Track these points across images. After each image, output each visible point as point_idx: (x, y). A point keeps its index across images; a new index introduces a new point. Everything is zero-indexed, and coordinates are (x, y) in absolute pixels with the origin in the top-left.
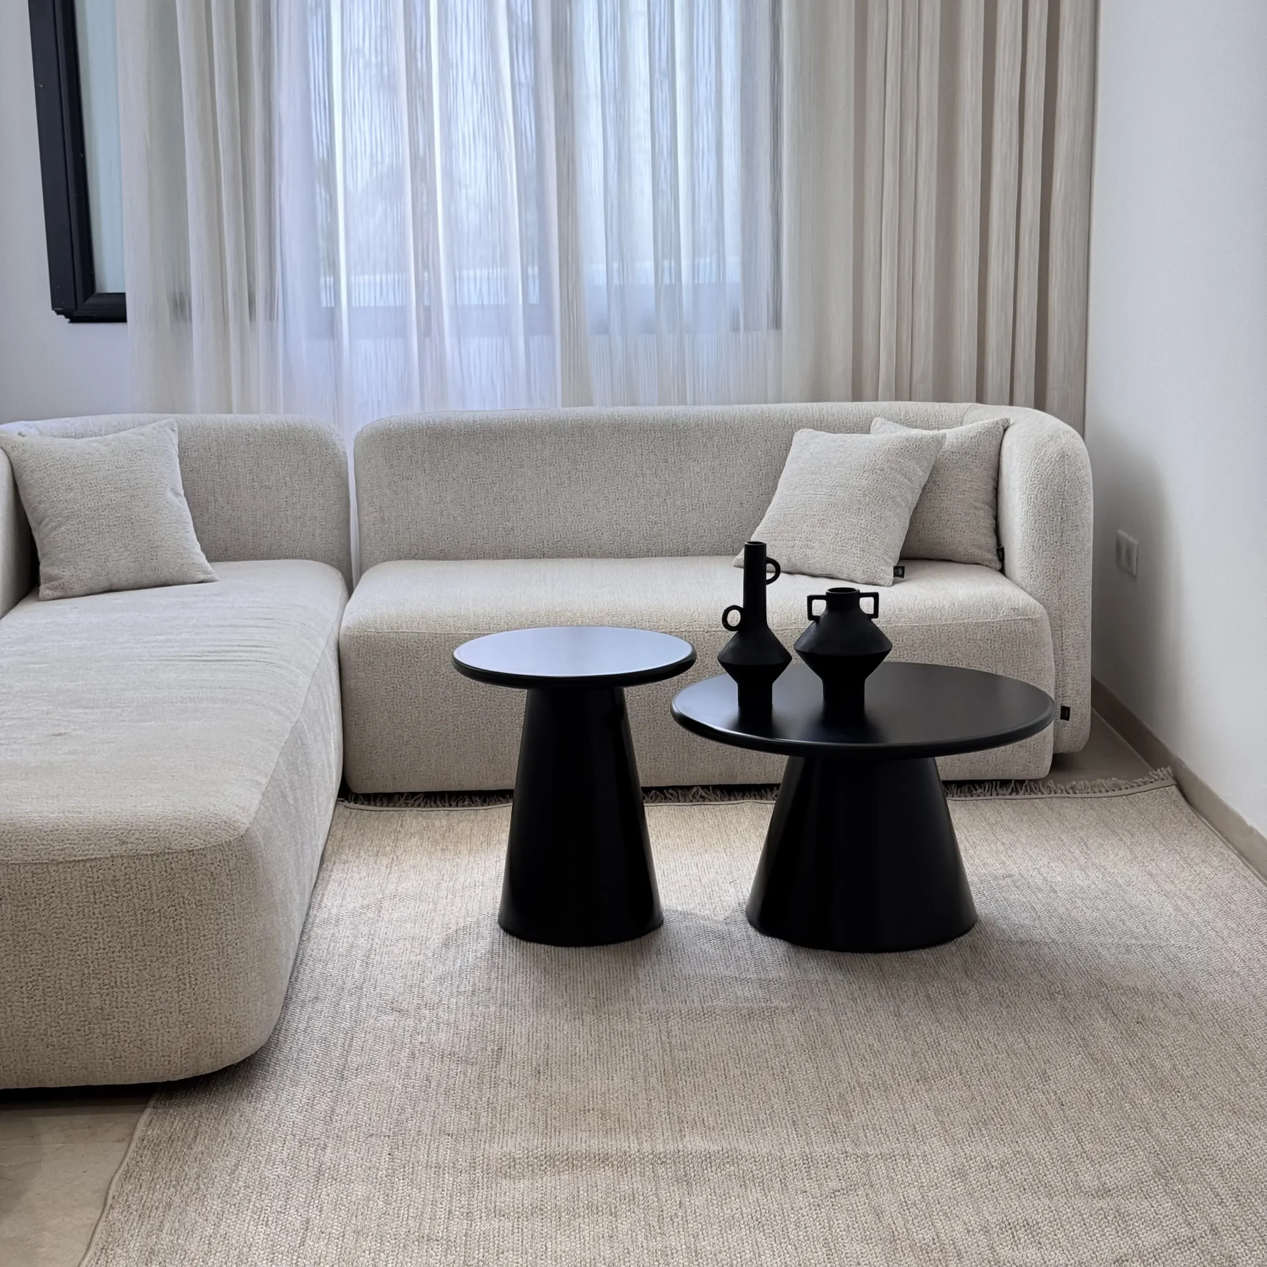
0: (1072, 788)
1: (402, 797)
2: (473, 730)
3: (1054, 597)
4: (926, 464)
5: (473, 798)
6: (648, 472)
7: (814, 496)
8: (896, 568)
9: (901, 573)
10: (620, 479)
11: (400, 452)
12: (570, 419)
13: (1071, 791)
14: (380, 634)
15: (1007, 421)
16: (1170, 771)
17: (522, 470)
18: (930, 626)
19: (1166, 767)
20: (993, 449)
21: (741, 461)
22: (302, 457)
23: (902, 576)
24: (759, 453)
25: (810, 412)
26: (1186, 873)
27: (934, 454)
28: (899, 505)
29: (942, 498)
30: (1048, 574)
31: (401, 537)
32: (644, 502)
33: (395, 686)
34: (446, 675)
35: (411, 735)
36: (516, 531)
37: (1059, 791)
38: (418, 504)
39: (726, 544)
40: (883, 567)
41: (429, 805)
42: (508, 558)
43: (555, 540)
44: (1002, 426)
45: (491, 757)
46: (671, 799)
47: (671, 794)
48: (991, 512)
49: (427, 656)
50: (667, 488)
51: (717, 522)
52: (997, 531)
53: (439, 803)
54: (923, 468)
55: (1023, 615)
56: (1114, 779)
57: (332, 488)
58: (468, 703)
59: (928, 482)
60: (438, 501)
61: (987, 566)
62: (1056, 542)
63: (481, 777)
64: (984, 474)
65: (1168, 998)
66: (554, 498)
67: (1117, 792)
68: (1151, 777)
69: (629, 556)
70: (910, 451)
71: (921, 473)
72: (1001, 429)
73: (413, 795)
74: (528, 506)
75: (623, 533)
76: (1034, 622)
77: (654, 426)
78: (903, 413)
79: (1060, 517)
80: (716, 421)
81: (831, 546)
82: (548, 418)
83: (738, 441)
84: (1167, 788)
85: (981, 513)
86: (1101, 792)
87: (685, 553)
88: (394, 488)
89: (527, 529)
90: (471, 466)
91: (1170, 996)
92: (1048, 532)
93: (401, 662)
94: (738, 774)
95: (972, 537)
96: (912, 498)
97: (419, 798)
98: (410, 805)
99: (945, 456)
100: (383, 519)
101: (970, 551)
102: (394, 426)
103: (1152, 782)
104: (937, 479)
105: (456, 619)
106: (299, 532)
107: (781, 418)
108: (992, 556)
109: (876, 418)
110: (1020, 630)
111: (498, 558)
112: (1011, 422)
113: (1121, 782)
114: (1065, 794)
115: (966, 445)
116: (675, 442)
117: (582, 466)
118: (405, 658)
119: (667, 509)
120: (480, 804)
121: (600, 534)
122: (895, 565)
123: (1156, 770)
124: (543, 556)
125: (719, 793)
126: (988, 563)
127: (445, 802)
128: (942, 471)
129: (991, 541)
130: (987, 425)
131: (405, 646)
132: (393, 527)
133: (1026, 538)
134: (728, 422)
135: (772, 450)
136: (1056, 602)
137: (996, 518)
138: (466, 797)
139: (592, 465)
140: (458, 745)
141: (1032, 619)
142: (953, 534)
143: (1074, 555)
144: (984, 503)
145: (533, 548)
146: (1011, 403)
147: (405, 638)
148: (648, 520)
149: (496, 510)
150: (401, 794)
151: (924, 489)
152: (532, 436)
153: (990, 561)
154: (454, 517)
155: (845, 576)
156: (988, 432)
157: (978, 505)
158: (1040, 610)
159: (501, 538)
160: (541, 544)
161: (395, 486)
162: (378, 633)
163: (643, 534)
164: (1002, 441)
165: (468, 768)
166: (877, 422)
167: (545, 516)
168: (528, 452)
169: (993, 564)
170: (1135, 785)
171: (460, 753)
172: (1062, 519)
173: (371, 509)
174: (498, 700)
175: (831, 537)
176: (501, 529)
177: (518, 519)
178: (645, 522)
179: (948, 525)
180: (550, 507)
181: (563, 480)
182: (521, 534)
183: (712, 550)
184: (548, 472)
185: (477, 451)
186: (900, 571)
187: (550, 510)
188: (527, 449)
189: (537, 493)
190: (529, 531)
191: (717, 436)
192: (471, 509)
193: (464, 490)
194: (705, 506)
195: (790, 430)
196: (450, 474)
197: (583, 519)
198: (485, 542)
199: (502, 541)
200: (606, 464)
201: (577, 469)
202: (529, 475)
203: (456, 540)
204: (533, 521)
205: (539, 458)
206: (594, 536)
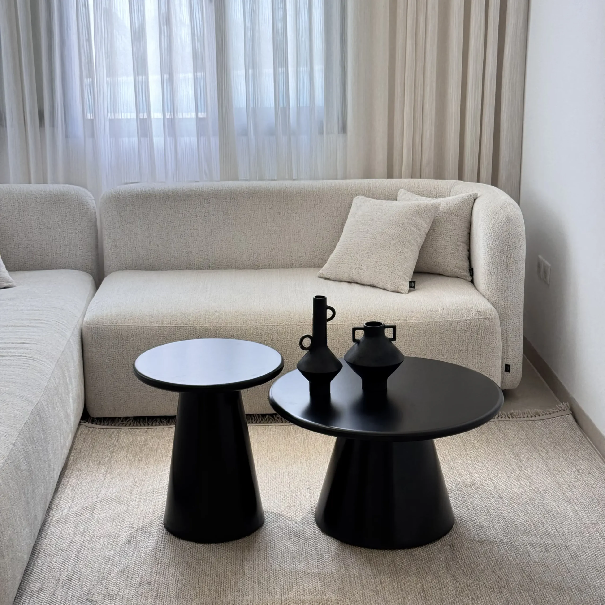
0: (511, 414)
1: (120, 419)
3: (502, 302)
4: (429, 220)
6: (269, 220)
7: (363, 239)
8: (410, 282)
9: (413, 285)
10: (253, 224)
11: (125, 207)
12: (224, 189)
13: (511, 417)
14: (105, 327)
15: (476, 195)
16: (568, 405)
17: (197, 218)
18: (429, 322)
19: (565, 402)
20: (468, 211)
21: (323, 214)
22: (68, 210)
23: (414, 287)
24: (334, 209)
25: (363, 185)
27: (433, 215)
28: (413, 245)
29: (438, 239)
30: (498, 288)
31: (127, 256)
32: (267, 237)
35: (124, 385)
36: (193, 253)
37: (504, 416)
38: (136, 238)
39: (314, 261)
40: (403, 282)
41: (135, 425)
42: (189, 269)
43: (216, 258)
44: (473, 197)
46: (277, 421)
47: (278, 418)
48: (466, 247)
50: (280, 229)
51: (309, 248)
52: (469, 258)
53: (141, 423)
54: (427, 223)
55: (484, 316)
56: (535, 409)
57: (86, 228)
59: (430, 230)
60: (148, 236)
61: (463, 279)
62: (504, 270)
64: (462, 226)
66: (215, 234)
67: (538, 418)
68: (557, 409)
69: (258, 268)
70: (420, 213)
71: (426, 226)
72: (473, 199)
73: (127, 418)
74: (200, 239)
75: (255, 254)
76: (490, 320)
77: (273, 194)
78: (416, 186)
80: (308, 190)
81: (373, 269)
82: (212, 188)
83: (321, 202)
84: (567, 416)
85: (461, 248)
86: (527, 417)
87: (290, 266)
88: (123, 229)
89: (199, 252)
90: (167, 216)
92: (499, 264)
93: (118, 343)
95: (455, 262)
96: (420, 241)
97: (129, 420)
98: (124, 424)
99: (440, 215)
100: (116, 246)
101: (453, 270)
102: (122, 193)
103: (557, 412)
104: (435, 228)
106: (67, 253)
107: (346, 189)
108: (466, 273)
109: (401, 190)
110: (482, 325)
111: (183, 269)
112: (478, 196)
113: (539, 411)
114: (507, 419)
115: (452, 209)
116: (285, 203)
117: (231, 216)
118: (120, 341)
119: (280, 241)
120: (165, 424)
121: (242, 255)
122: (410, 281)
123: (560, 404)
124: (209, 268)
126: (464, 277)
127: (145, 422)
128: (438, 224)
129: (466, 264)
130: (464, 197)
131: (120, 333)
132: (122, 251)
133: (486, 267)
134: (315, 191)
135: (341, 207)
136: (503, 304)
137: (469, 250)
138: (158, 419)
139: (237, 215)
141: (489, 318)
142: (444, 260)
143: (514, 277)
144: (462, 242)
145: (203, 263)
146: (478, 181)
147: (120, 329)
148: (269, 247)
149: (181, 241)
151: (427, 234)
152: (202, 199)
153: (465, 276)
154: (157, 245)
155: (381, 286)
156: (465, 201)
157: (459, 243)
158: (494, 312)
159: (185, 257)
160: (208, 261)
161: (123, 227)
163: (267, 255)
164: (473, 207)
166: (401, 192)
167: (210, 245)
168: (200, 208)
169: (467, 278)
170: (548, 413)
172: (507, 257)
173: (110, 241)
175: (373, 264)
176: (184, 252)
177: (194, 246)
178: (267, 248)
179: (441, 255)
180: (213, 239)
181: (220, 224)
182: (196, 255)
183: (306, 264)
184: (211, 220)
185: (170, 207)
186: (413, 284)
187: (213, 241)
188: (199, 206)
189: (205, 231)
190: (201, 253)
191: (309, 199)
192: (167, 241)
193: (163, 230)
194: (302, 239)
195: (351, 196)
196: (155, 221)
197: (232, 246)
198: (176, 259)
199: (185, 259)
200: (245, 215)
201: (228, 218)
202: (201, 221)
203: (159, 258)
204: (203, 248)
205: (206, 211)
206: (238, 256)
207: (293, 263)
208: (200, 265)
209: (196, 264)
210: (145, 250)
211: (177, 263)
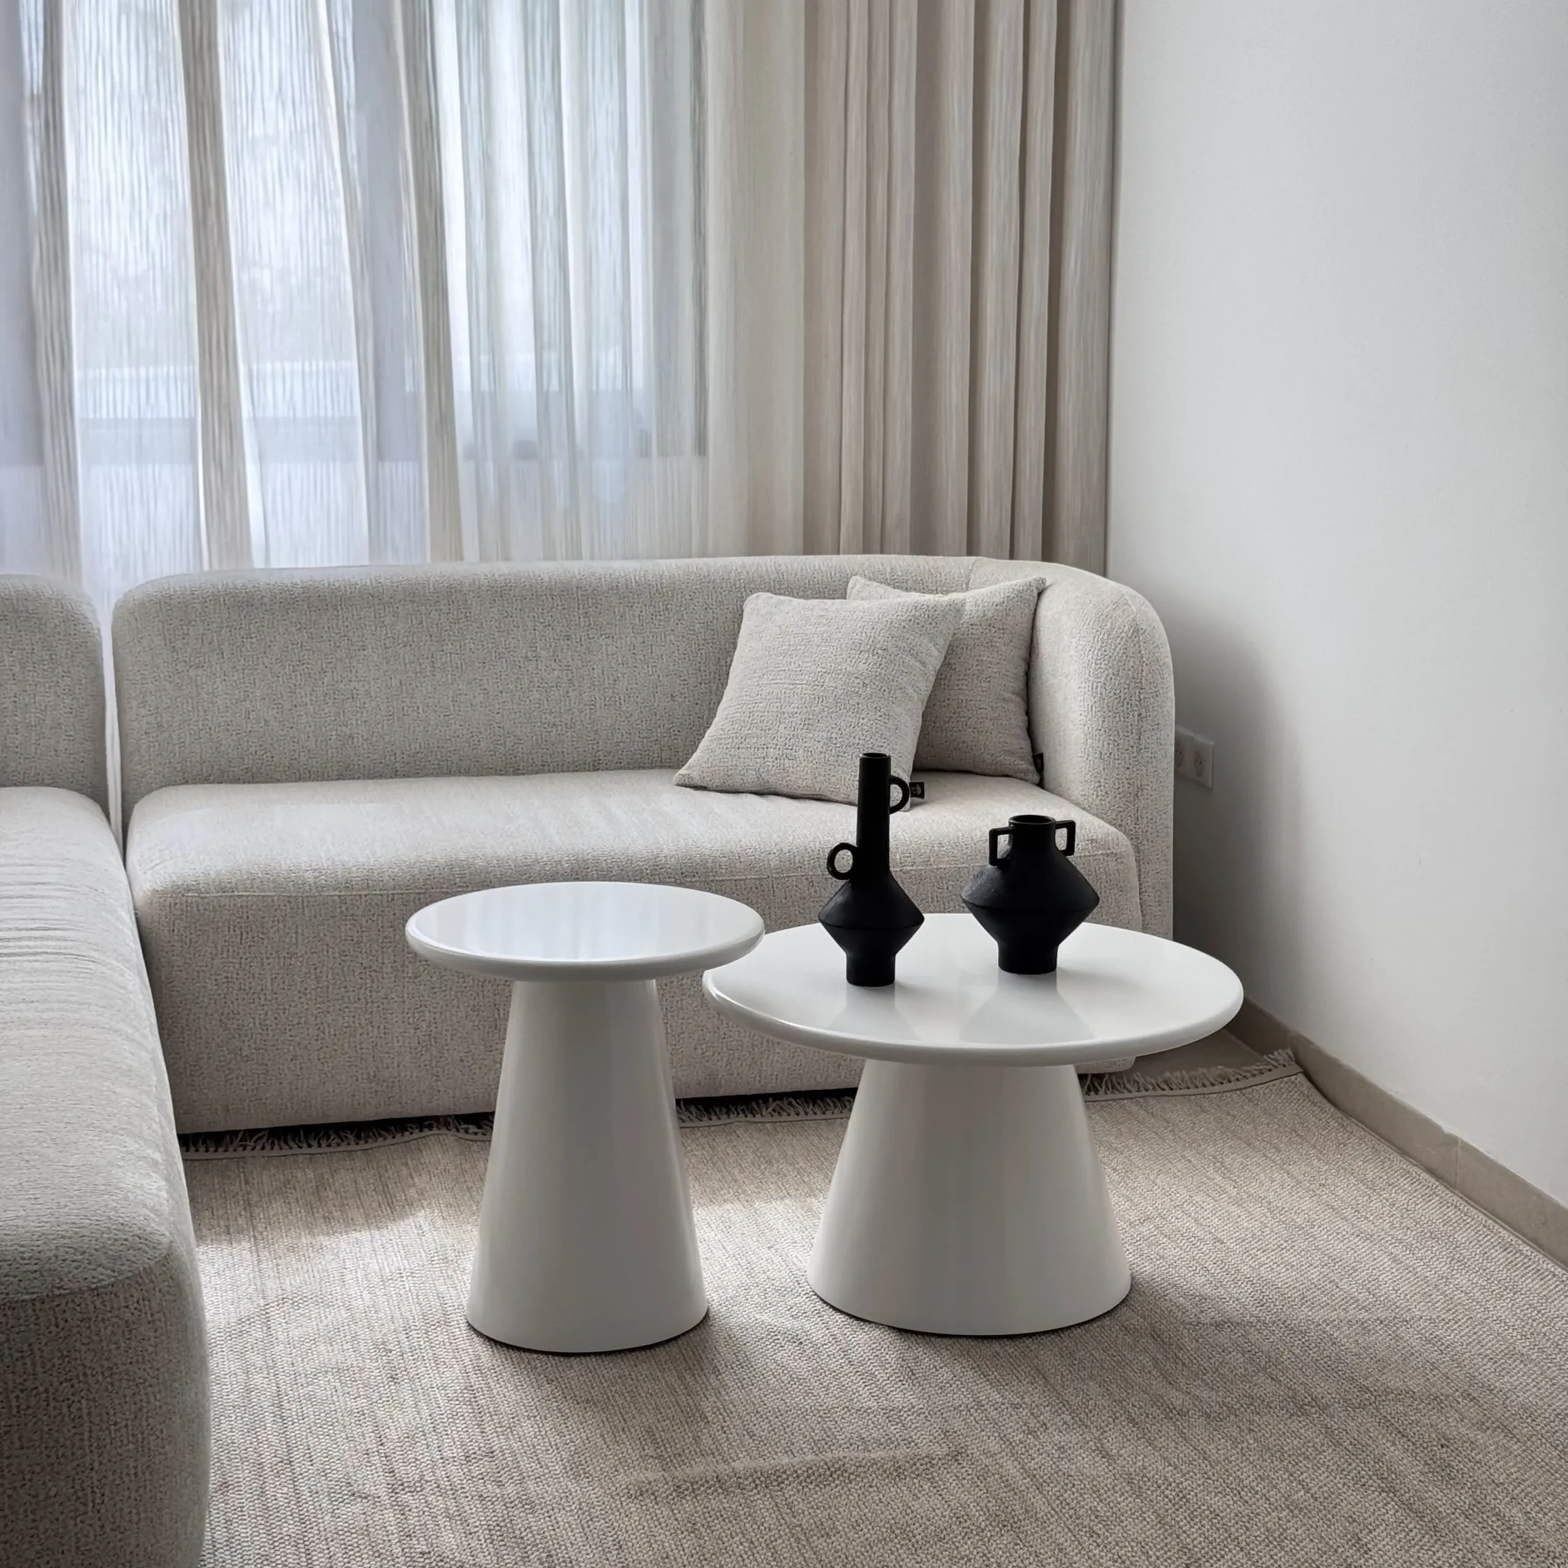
0: (1166, 1082)
1: (237, 1137)
2: (347, 1035)
3: (1129, 822)
4: (941, 641)
6: (544, 653)
7: (791, 687)
8: (913, 785)
9: (920, 791)
10: (505, 663)
11: (185, 628)
12: (432, 579)
13: (1165, 1087)
14: (206, 900)
15: (1043, 581)
16: (1290, 1053)
17: (365, 653)
19: (1284, 1048)
20: (1026, 619)
21: (672, 637)
22: (38, 636)
23: (922, 796)
24: (698, 626)
25: (764, 569)
26: (1375, 1205)
27: (951, 627)
28: (911, 698)
29: (960, 687)
30: (1120, 790)
31: (187, 751)
32: (537, 696)
33: (229, 975)
34: (306, 957)
35: (253, 1046)
36: (356, 740)
37: (1150, 1087)
38: (212, 703)
39: (651, 753)
41: (276, 1147)
42: (344, 779)
43: (413, 751)
44: (1037, 588)
45: (372, 1074)
48: (1023, 706)
49: (278, 930)
51: (639, 722)
52: (1031, 731)
53: (291, 1143)
54: (938, 647)
55: (1104, 849)
56: (1219, 1067)
57: (84, 681)
58: (338, 997)
59: (943, 663)
60: (243, 698)
61: (1021, 779)
62: (1132, 747)
63: (356, 1103)
64: (1014, 653)
65: (1459, 1403)
66: (410, 691)
67: (1227, 1086)
68: (1269, 1063)
69: (517, 772)
70: (921, 624)
71: (936, 653)
72: (1036, 595)
73: (252, 1133)
74: (374, 704)
75: (508, 740)
76: (1117, 857)
77: (551, 590)
78: (889, 569)
79: (1136, 714)
80: (636, 582)
81: (822, 756)
82: (400, 579)
83: (667, 609)
84: (1293, 1078)
85: (1012, 707)
86: (1204, 1085)
87: (595, 766)
88: (178, 681)
89: (372, 736)
90: (290, 647)
91: (1460, 1400)
92: (1121, 734)
93: (239, 940)
94: (723, 1082)
95: (1002, 740)
96: (925, 687)
97: (261, 1138)
98: (249, 1148)
99: (962, 629)
100: (160, 726)
101: (998, 759)
102: (175, 591)
103: (1270, 1070)
104: (954, 661)
105: (317, 874)
106: (33, 746)
107: (726, 577)
108: (1026, 765)
109: (858, 577)
110: (1102, 870)
112: (1048, 584)
113: (1230, 1070)
114: (1160, 1092)
115: (990, 615)
116: (581, 611)
117: (450, 646)
118: (245, 935)
119: (570, 705)
120: (353, 1143)
121: (476, 742)
122: (911, 781)
123: (1273, 1054)
124: (395, 774)
125: (693, 1109)
126: (1022, 775)
127: (300, 1141)
128: (959, 650)
129: (1025, 744)
130: (1017, 587)
131: (245, 916)
132: (175, 737)
133: (1090, 741)
134: (654, 583)
135: (715, 622)
136: (1131, 827)
137: (1029, 712)
138: (332, 1131)
139: (465, 644)
140: (325, 1058)
141: (1116, 854)
142: (976, 735)
143: (1154, 763)
144: (1014, 693)
145: (381, 763)
146: (1012, 556)
147: (244, 904)
148: (543, 721)
149: (327, 711)
150: (234, 1133)
151: (938, 674)
152: (379, 604)
153: (1026, 772)
154: (266, 721)
155: (841, 797)
156: (1019, 595)
157: (1008, 695)
159: (334, 750)
160: (393, 757)
161: (179, 678)
162: (202, 898)
163: (537, 740)
164: (1036, 610)
165: (337, 1091)
166: (856, 584)
167: (399, 718)
168: (373, 628)
169: (1030, 776)
170: (1248, 1075)
171: (326, 1069)
172: (1139, 715)
173: (143, 712)
174: (383, 991)
175: (821, 744)
176: (334, 737)
177: (359, 722)
178: (539, 724)
179: (969, 724)
180: (404, 704)
181: (423, 666)
182: (363, 744)
183: (632, 761)
184: (401, 656)
185: (299, 626)
186: (919, 788)
187: (406, 709)
188: (371, 623)
189: (387, 685)
190: (374, 739)
191: (639, 603)
192: (291, 710)
193: (281, 682)
194: (622, 701)
195: (739, 595)
196: (260, 660)
197: (453, 721)
198: (312, 756)
199: (335, 754)
200: (485, 643)
201: (442, 651)
202: (375, 659)
203: (268, 754)
204: (380, 726)
205: (389, 635)
206: (467, 745)
207: (599, 760)
208: (372, 767)
209: (361, 767)
210: (234, 733)
211: (314, 764)
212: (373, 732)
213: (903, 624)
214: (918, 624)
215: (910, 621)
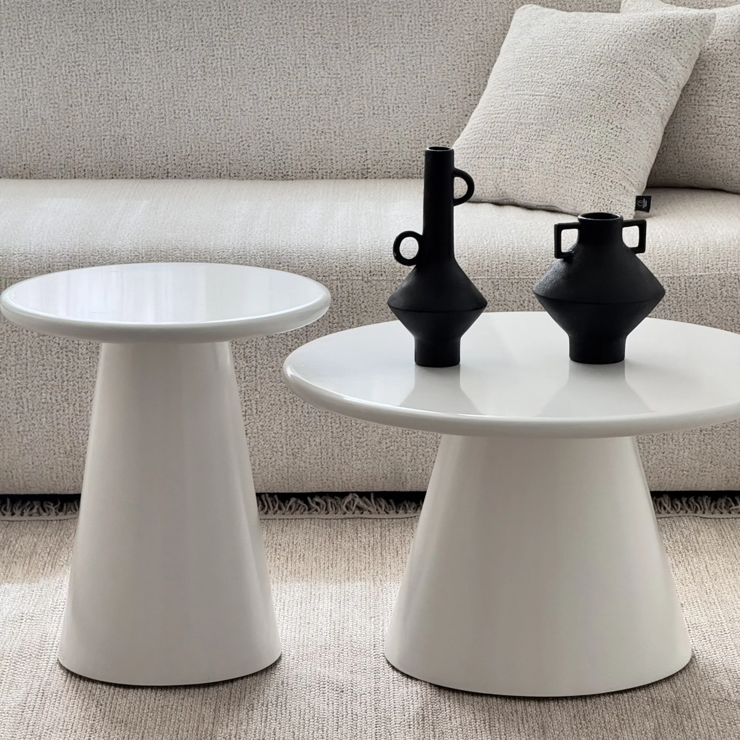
4: (685, 56)
5: (46, 506)
6: (312, 62)
8: (638, 198)
9: (645, 205)
10: (274, 71)
17: (138, 56)
21: (442, 48)
23: (647, 210)
29: (710, 103)
32: (306, 103)
36: (128, 141)
40: (622, 198)
43: (184, 153)
50: (339, 84)
54: (682, 62)
66: (182, 95)
69: (285, 177)
70: (665, 38)
71: (680, 69)
74: (146, 106)
75: (278, 145)
81: (552, 167)
89: (144, 137)
90: (67, 48)
111: (103, 177)
117: (220, 51)
119: (339, 113)
121: (246, 147)
122: (640, 194)
124: (167, 175)
125: (383, 503)
139: (235, 50)
145: (153, 164)
148: (312, 128)
149: (101, 111)
154: (43, 119)
159: (108, 150)
160: (164, 159)
163: (305, 147)
167: (170, 121)
168: (146, 32)
176: (108, 137)
177: (132, 124)
178: (308, 131)
180: (176, 107)
181: (194, 71)
182: (136, 145)
183: (400, 172)
184: (173, 60)
185: (75, 28)
186: (645, 203)
187: (177, 112)
188: (144, 27)
189: (159, 88)
190: (147, 140)
191: (408, 13)
192: (67, 109)
193: (58, 83)
194: (391, 110)
196: (38, 60)
197: (223, 125)
198: (86, 155)
199: (109, 153)
200: (255, 49)
201: (213, 56)
202: (148, 62)
203: (45, 152)
204: (152, 127)
205: (162, 39)
206: (237, 149)
207: (368, 168)
208: (144, 168)
209: (134, 167)
210: (13, 130)
211: (89, 163)
212: (145, 134)
213: (646, 38)
214: (662, 37)
215: (654, 34)
